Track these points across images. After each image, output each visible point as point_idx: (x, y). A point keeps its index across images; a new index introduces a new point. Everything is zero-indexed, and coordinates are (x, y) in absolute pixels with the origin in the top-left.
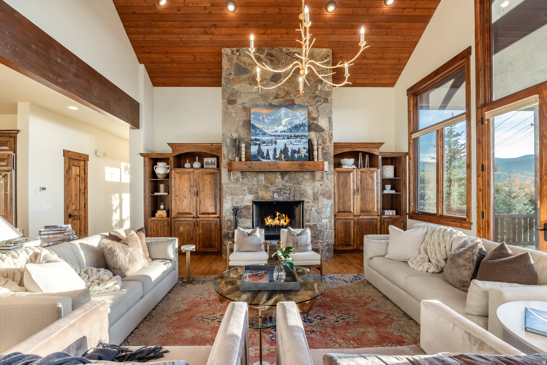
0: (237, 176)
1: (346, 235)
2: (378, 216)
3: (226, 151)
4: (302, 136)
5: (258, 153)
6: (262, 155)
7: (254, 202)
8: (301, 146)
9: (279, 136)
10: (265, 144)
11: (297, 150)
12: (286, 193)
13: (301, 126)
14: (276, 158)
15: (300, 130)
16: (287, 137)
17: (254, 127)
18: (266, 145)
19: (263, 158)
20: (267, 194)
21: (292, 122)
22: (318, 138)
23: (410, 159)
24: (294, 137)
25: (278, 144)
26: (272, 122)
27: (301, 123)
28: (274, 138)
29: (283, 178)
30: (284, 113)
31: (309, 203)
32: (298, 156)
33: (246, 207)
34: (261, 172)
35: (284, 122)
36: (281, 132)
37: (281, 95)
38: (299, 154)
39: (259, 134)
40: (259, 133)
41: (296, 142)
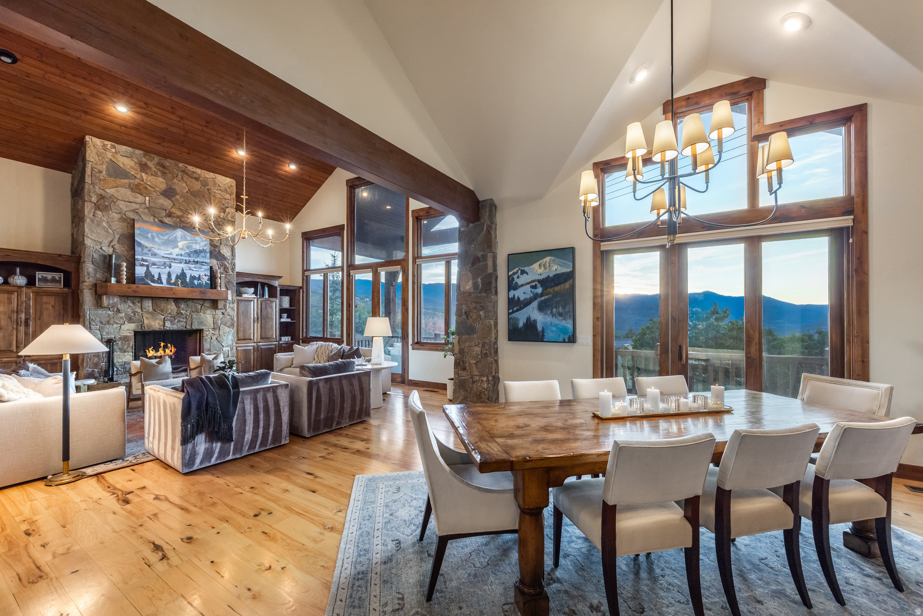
0: (113, 300)
1: (246, 362)
2: (277, 341)
3: (92, 269)
4: (203, 262)
5: (146, 276)
6: (151, 279)
7: (136, 333)
8: (203, 273)
9: (174, 259)
10: (156, 267)
11: (197, 276)
12: (182, 322)
13: (202, 252)
14: (171, 283)
15: (200, 256)
16: (184, 261)
17: (140, 244)
18: (158, 268)
19: (154, 281)
20: (155, 323)
21: (191, 246)
22: (220, 266)
23: (303, 292)
24: (193, 262)
25: (172, 268)
26: (166, 242)
27: (201, 249)
28: (168, 261)
29: (177, 305)
30: (181, 235)
31: (209, 331)
32: (198, 283)
33: (125, 339)
34: (146, 297)
35: (180, 244)
36: (176, 255)
37: (176, 213)
38: (200, 281)
39: (148, 254)
40: (147, 252)
41: (195, 268)
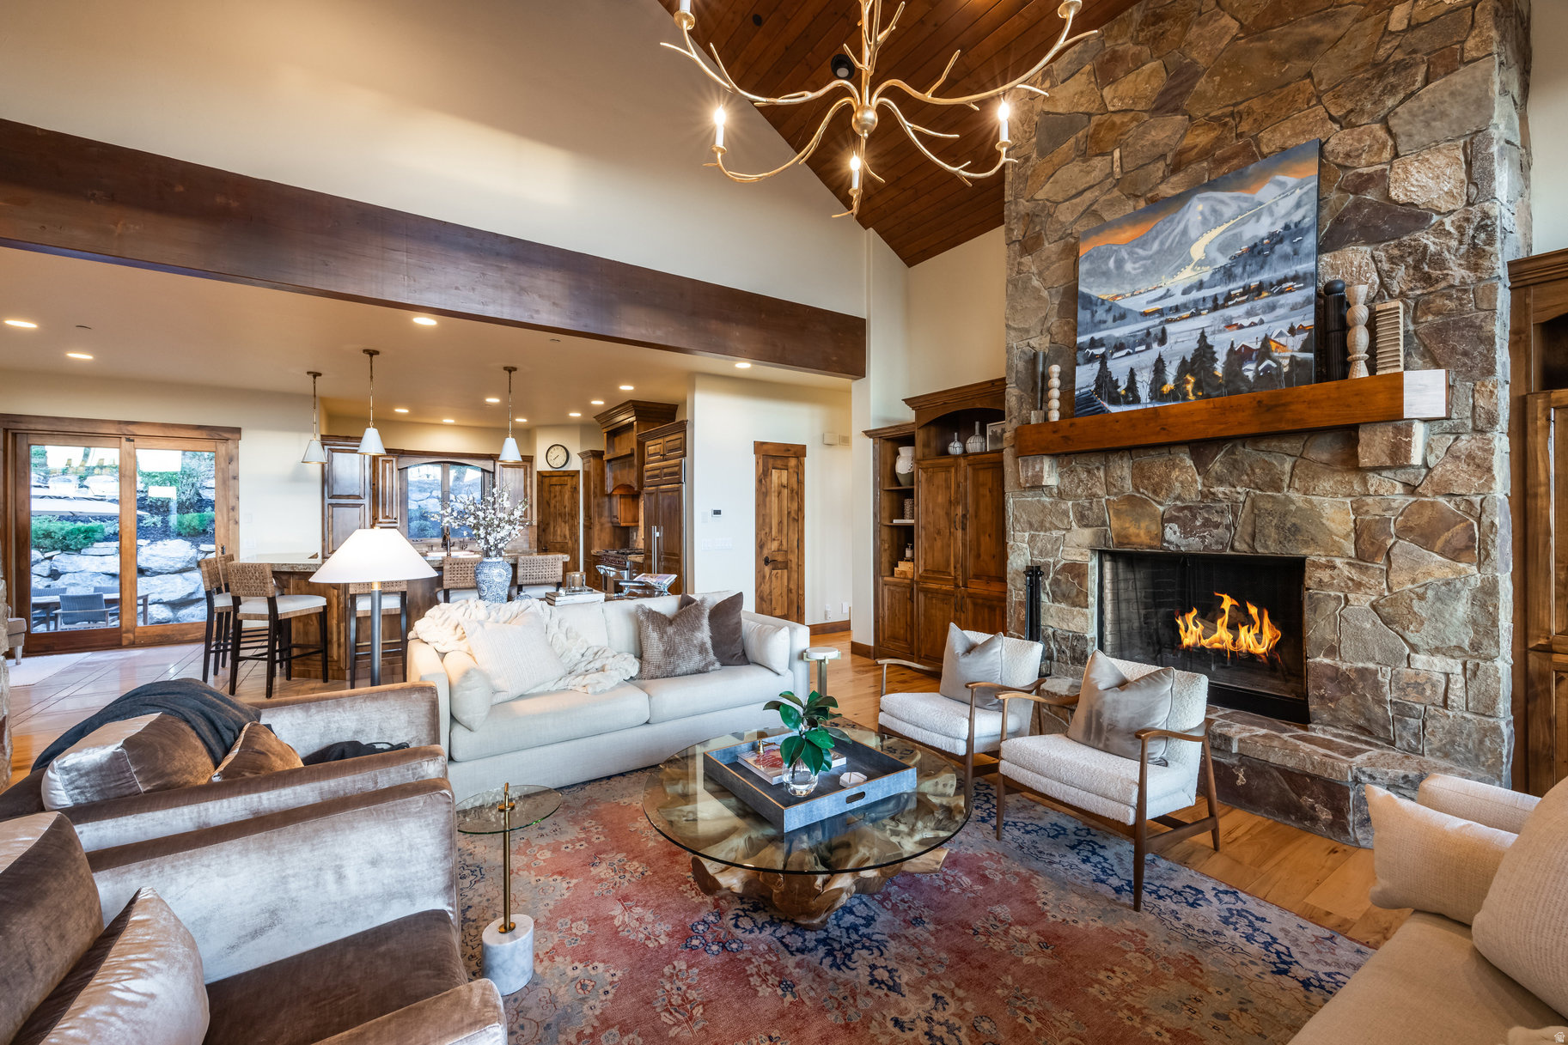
0: (1034, 468)
3: (1013, 395)
4: (1280, 283)
5: (1099, 387)
6: (1110, 393)
8: (1282, 324)
9: (1177, 309)
10: (1123, 352)
11: (1258, 346)
12: (1217, 526)
13: (1281, 241)
14: (1162, 395)
15: (1275, 256)
16: (1210, 305)
17: (1088, 302)
18: (1128, 354)
19: (1115, 400)
20: (1139, 528)
21: (1237, 237)
22: (1386, 266)
24: (1242, 294)
25: (1170, 340)
26: (1153, 263)
27: (1279, 228)
28: (1157, 321)
29: (1201, 465)
30: (1202, 213)
31: (1334, 567)
32: (1257, 372)
33: (1073, 569)
34: (1116, 450)
35: (1197, 252)
36: (1185, 292)
37: (1198, 147)
38: (1268, 362)
39: (1105, 322)
40: (1104, 316)
41: (1249, 314)
